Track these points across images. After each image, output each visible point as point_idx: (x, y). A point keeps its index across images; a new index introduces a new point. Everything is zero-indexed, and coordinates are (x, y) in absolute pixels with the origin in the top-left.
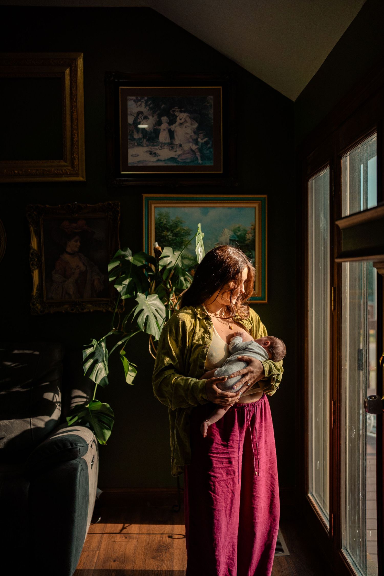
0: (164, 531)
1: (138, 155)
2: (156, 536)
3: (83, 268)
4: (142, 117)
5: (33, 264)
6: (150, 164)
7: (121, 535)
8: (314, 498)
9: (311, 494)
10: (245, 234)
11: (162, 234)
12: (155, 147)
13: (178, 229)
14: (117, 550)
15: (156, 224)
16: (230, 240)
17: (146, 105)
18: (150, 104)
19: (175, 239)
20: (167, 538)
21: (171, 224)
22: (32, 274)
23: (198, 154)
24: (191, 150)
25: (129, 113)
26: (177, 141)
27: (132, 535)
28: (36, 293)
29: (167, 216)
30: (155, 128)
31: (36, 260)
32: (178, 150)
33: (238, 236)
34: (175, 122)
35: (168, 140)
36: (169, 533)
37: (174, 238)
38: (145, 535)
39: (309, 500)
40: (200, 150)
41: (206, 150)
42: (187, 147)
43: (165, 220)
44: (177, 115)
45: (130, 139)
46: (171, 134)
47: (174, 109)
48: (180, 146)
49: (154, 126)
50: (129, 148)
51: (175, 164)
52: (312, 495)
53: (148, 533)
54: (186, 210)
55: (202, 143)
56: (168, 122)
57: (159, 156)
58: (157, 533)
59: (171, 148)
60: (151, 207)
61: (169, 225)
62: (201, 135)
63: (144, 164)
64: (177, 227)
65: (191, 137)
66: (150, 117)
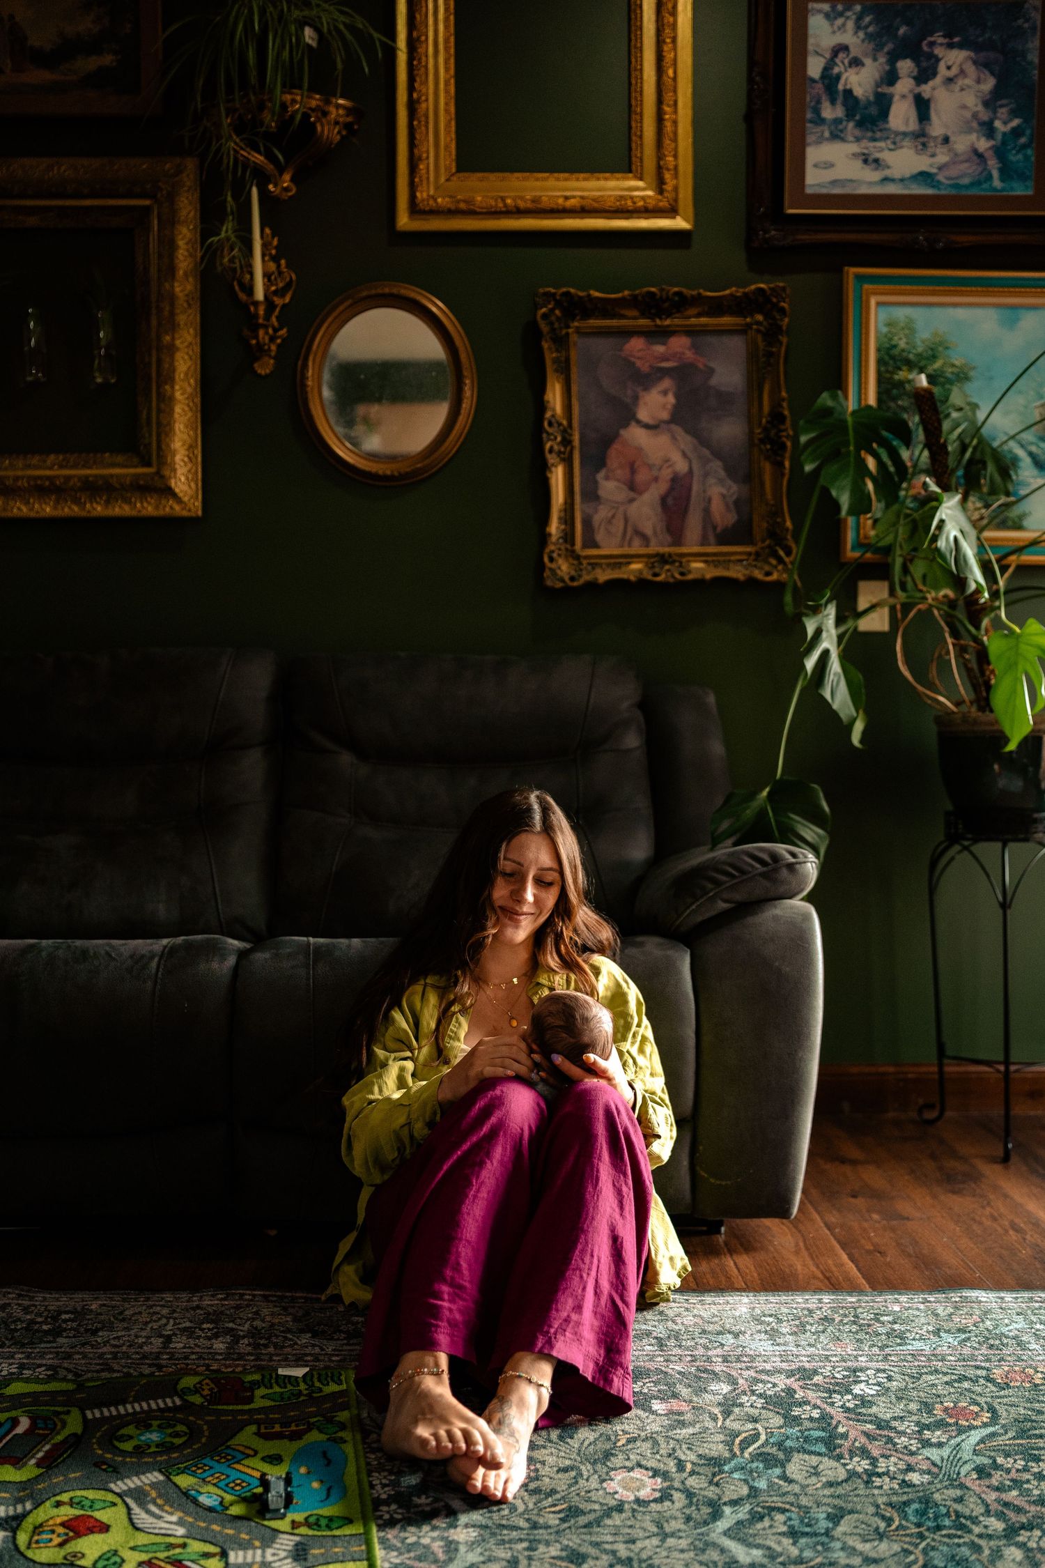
1: (832, 165)
4: (846, 62)
5: (550, 451)
6: (864, 190)
11: (896, 378)
12: (878, 144)
13: (937, 365)
15: (878, 350)
17: (858, 27)
18: (870, 23)
21: (920, 350)
22: (549, 475)
23: (993, 164)
24: (975, 152)
25: (810, 48)
26: (937, 128)
28: (558, 528)
29: (909, 329)
30: (880, 90)
31: (559, 439)
32: (938, 151)
34: (935, 74)
35: (913, 125)
40: (1000, 152)
41: (1014, 152)
42: (962, 143)
43: (904, 340)
44: (940, 56)
45: (811, 122)
47: (932, 39)
48: (946, 140)
49: (878, 86)
50: (809, 144)
51: (930, 191)
54: (960, 313)
55: (1004, 134)
56: (915, 73)
57: (888, 167)
59: (920, 147)
60: (868, 302)
61: (914, 351)
62: (1004, 110)
63: (847, 190)
64: (934, 357)
65: (975, 116)
66: (868, 61)
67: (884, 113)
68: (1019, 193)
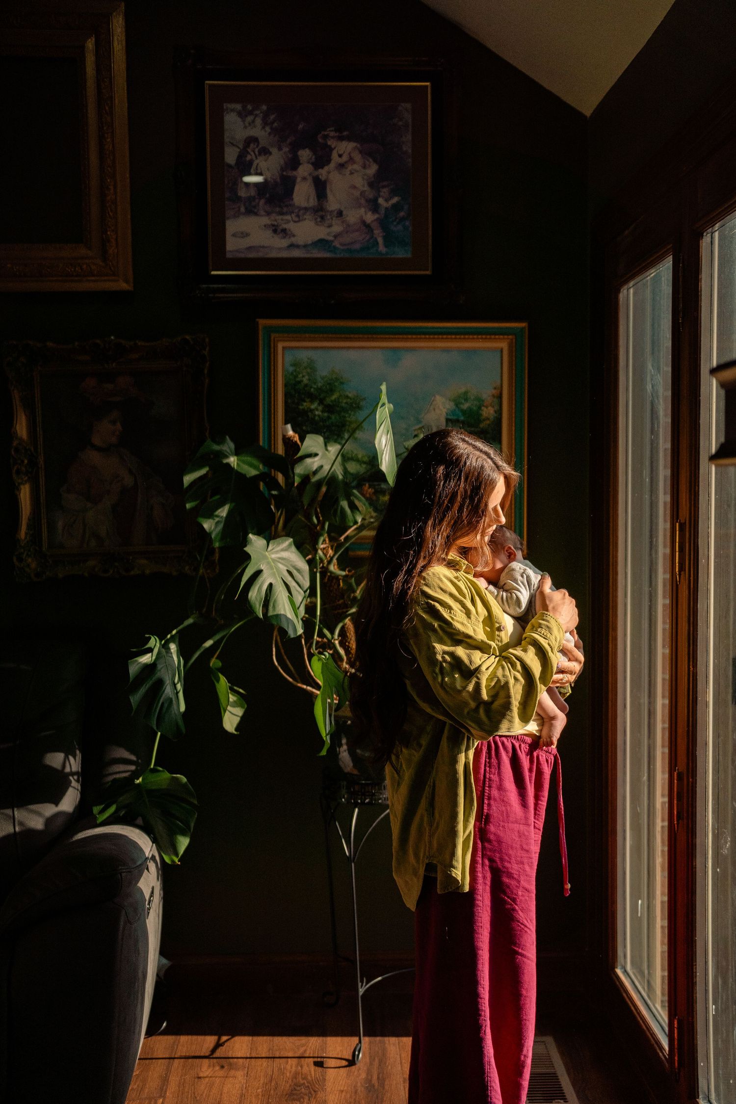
0: (305, 1051)
1: (247, 235)
2: (287, 1062)
3: (129, 481)
4: (256, 150)
5: (18, 472)
6: (274, 254)
7: (212, 1060)
8: (629, 979)
9: (623, 970)
10: (480, 408)
11: (301, 407)
12: (285, 217)
13: (334, 397)
14: (202, 1095)
15: (286, 385)
16: (448, 420)
17: (265, 123)
18: (274, 121)
19: (329, 418)
20: (312, 1068)
21: (320, 385)
22: (18, 493)
23: (378, 233)
24: (364, 222)
25: (227, 140)
26: (332, 204)
27: (235, 1060)
28: (26, 534)
29: (311, 369)
30: (285, 173)
31: (26, 461)
32: (333, 222)
33: (464, 412)
34: (329, 161)
35: (313, 202)
36: (316, 1056)
37: (326, 414)
38: (264, 1060)
39: (618, 983)
40: (383, 223)
41: (395, 223)
42: (353, 216)
43: (307, 377)
44: (333, 147)
45: (229, 199)
46: (320, 187)
47: (326, 133)
48: (340, 214)
49: (282, 169)
50: (228, 218)
51: (328, 255)
52: (625, 972)
53: (271, 1056)
54: (353, 355)
55: (386, 208)
56: (313, 160)
57: (294, 236)
58: (290, 1055)
59: (319, 219)
60: (275, 347)
61: (315, 387)
62: (385, 190)
63: (260, 255)
64: (332, 391)
65: (362, 193)
66: (274, 151)
67: (289, 192)
68: (401, 256)
